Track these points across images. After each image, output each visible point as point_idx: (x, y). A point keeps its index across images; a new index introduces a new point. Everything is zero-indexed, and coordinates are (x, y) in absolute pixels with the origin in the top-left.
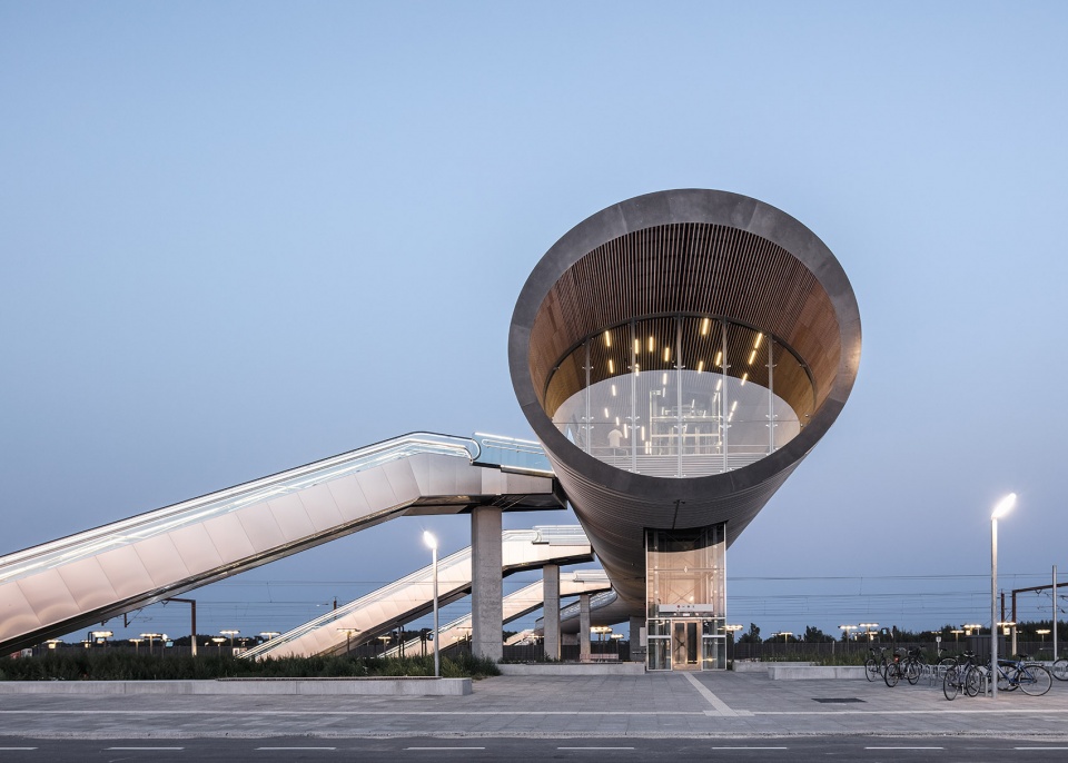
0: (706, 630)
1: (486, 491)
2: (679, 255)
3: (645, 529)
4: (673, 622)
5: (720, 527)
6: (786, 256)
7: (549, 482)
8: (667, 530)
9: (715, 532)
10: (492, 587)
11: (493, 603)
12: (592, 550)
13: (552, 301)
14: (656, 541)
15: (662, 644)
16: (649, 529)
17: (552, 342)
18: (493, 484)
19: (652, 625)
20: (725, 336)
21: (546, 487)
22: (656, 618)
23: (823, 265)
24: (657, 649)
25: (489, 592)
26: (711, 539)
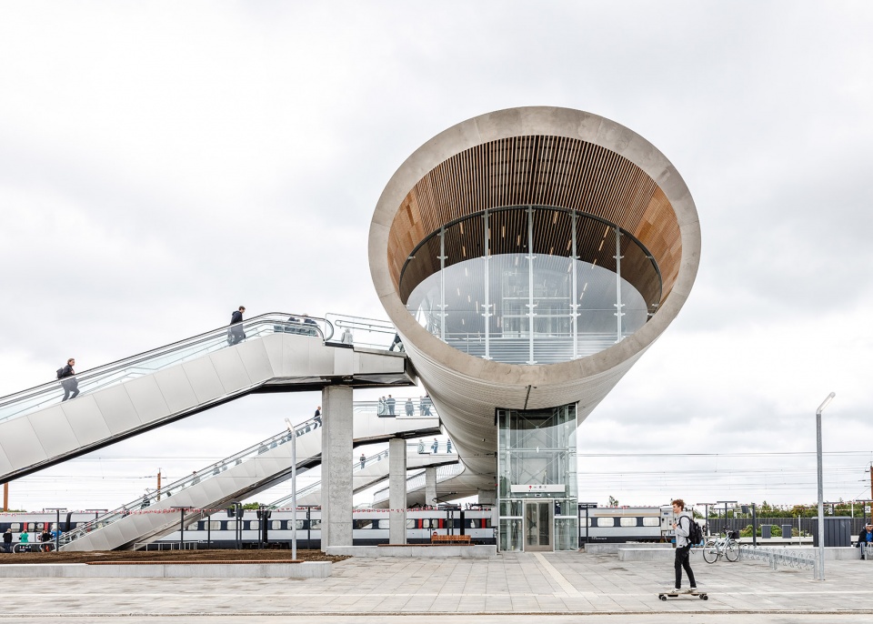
0: (558, 511)
1: (339, 371)
2: (530, 160)
3: (497, 409)
4: (525, 501)
5: (572, 407)
6: (629, 165)
7: (401, 361)
8: (519, 411)
9: (567, 411)
10: (342, 467)
11: (343, 483)
12: (441, 423)
13: (410, 201)
14: (508, 422)
15: (514, 524)
16: (500, 409)
17: (409, 234)
18: (345, 364)
19: (503, 506)
20: (574, 226)
21: (398, 365)
22: (508, 498)
23: (664, 174)
24: (509, 530)
25: (339, 472)
26: (563, 417)
